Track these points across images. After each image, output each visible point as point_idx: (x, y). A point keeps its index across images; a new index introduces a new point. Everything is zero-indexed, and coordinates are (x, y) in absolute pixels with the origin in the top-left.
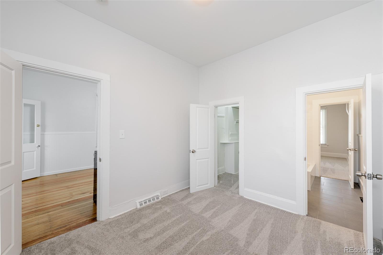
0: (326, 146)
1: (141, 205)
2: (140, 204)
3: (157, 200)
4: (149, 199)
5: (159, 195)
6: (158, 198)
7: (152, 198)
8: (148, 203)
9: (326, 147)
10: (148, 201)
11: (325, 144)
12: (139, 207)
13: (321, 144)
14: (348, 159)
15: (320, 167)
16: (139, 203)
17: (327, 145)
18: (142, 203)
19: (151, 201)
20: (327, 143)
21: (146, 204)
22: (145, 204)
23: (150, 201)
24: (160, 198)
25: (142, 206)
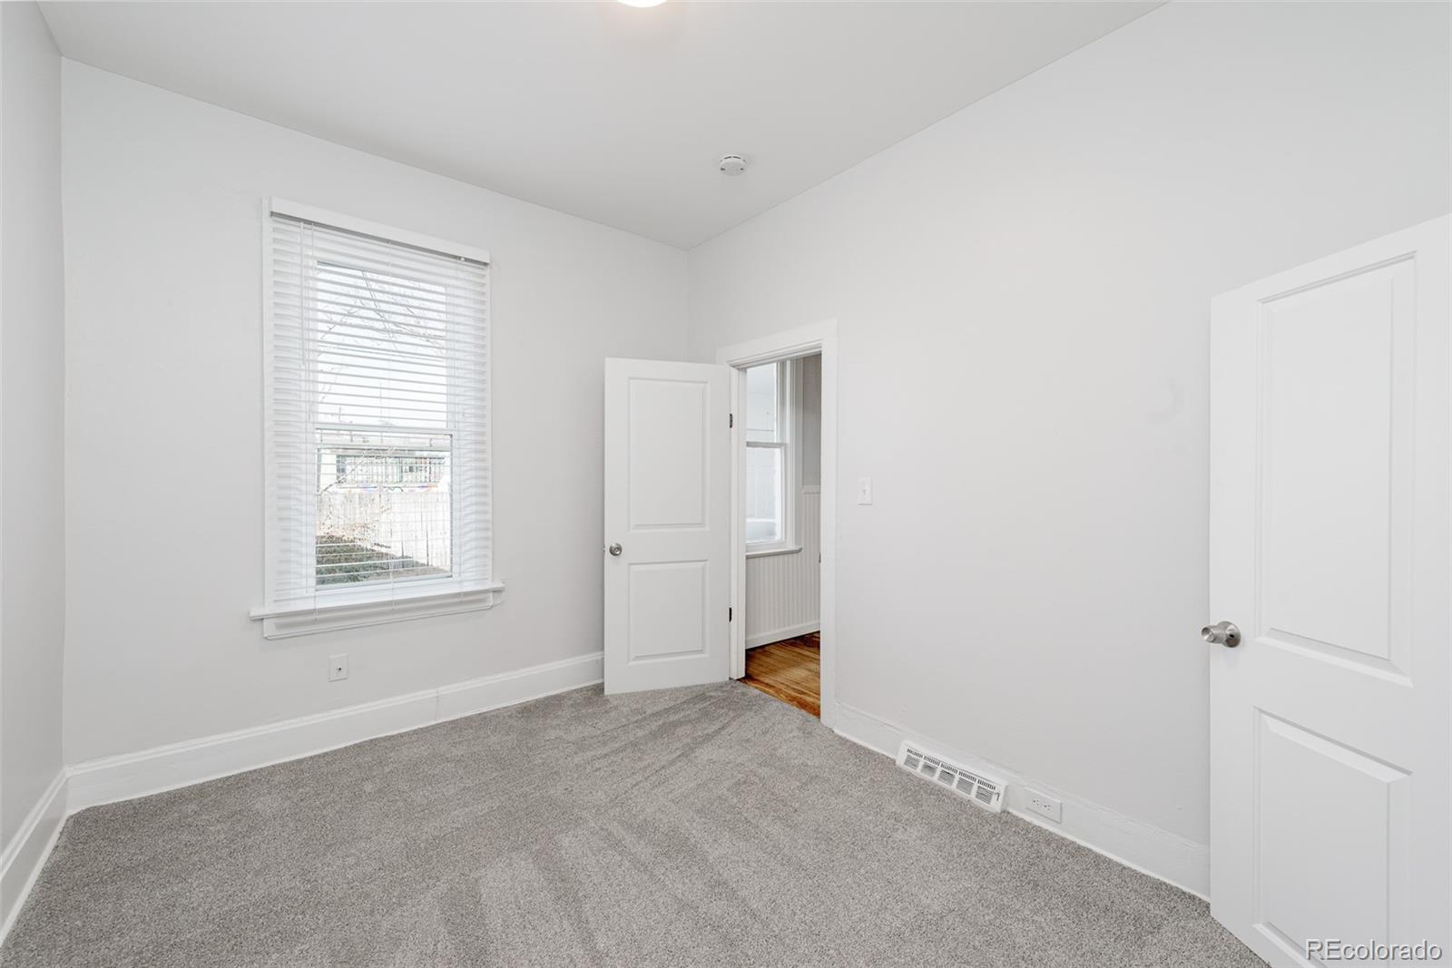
1: (909, 761)
2: (909, 757)
3: (977, 797)
4: (949, 768)
5: (1000, 789)
6: (985, 795)
7: (965, 775)
8: (935, 778)
10: (943, 772)
12: (900, 761)
16: (909, 750)
18: (918, 761)
19: (953, 781)
21: (926, 776)
22: (922, 771)
23: (947, 775)
24: (995, 806)
25: (909, 769)
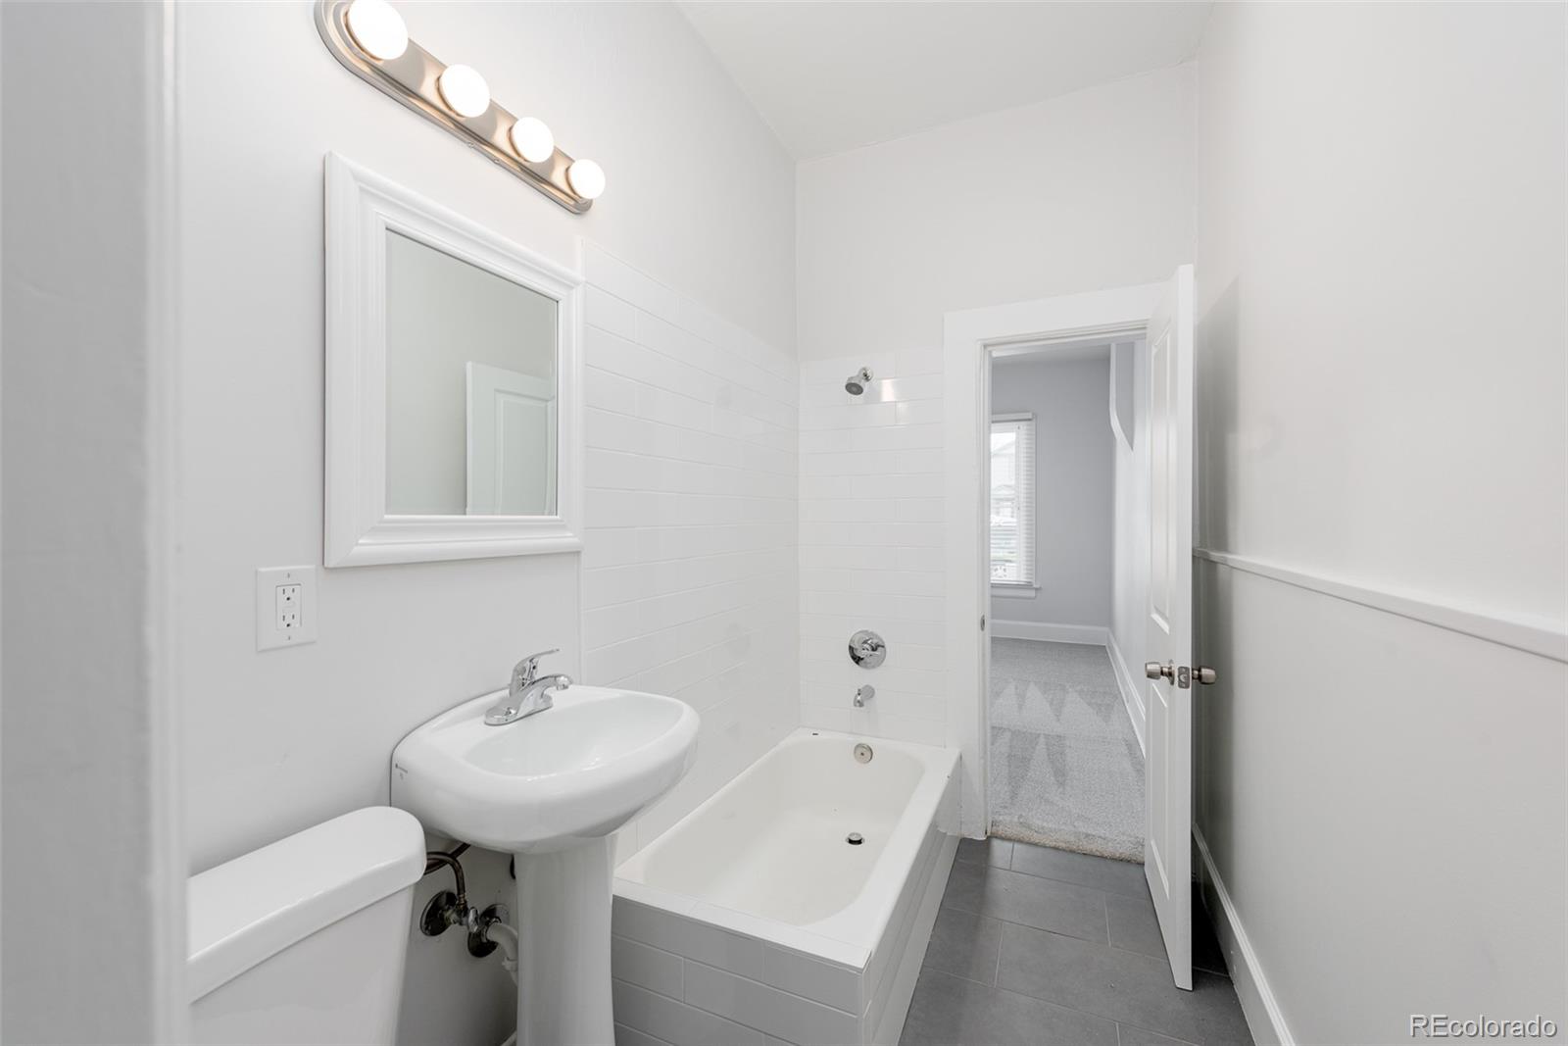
0: (1032, 593)
9: (1030, 598)
11: (1028, 586)
13: (994, 586)
14: (1115, 663)
15: (989, 730)
17: (1036, 589)
20: (1033, 581)
